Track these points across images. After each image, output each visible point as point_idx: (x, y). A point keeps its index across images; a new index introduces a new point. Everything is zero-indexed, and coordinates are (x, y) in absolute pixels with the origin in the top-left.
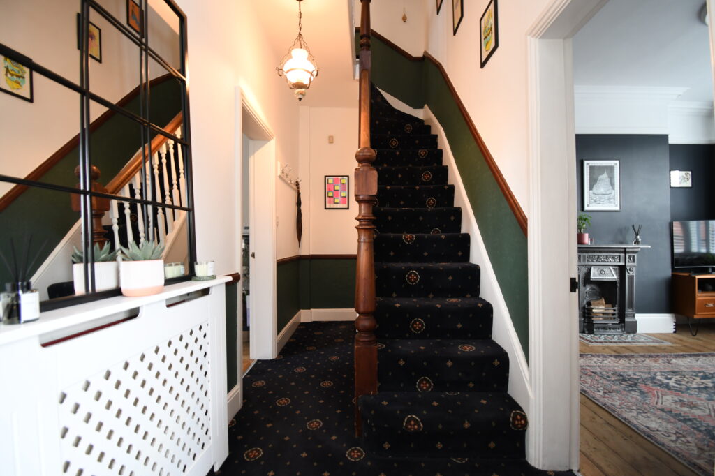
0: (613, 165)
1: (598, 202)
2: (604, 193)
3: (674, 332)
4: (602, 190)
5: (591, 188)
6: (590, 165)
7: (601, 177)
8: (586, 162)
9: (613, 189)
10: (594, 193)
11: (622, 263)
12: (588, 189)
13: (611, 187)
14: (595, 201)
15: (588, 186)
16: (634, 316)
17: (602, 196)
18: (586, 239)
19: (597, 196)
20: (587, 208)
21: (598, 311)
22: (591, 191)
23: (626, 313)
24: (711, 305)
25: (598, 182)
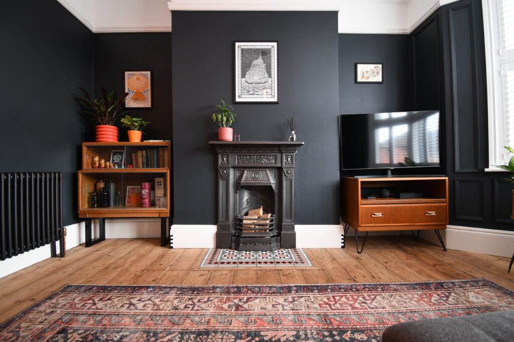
0: (270, 47)
1: (252, 92)
2: (259, 81)
3: (343, 247)
4: (256, 78)
5: (243, 76)
6: (243, 47)
7: (255, 62)
8: (237, 44)
9: (270, 76)
10: (246, 82)
11: (279, 165)
12: (240, 76)
13: (266, 75)
14: (248, 91)
15: (240, 73)
16: (293, 228)
17: (256, 85)
18: (228, 134)
19: (251, 86)
20: (238, 100)
21: (251, 222)
22: (243, 79)
23: (283, 224)
24: (379, 215)
25: (251, 68)
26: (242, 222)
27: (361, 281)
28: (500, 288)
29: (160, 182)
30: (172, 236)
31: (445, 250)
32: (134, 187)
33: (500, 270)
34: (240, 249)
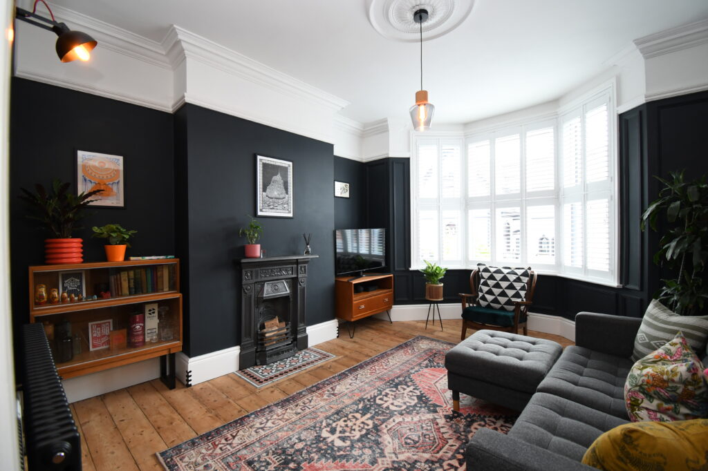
0: (287, 166)
1: (272, 207)
2: (278, 196)
3: (338, 337)
4: (275, 194)
5: (264, 190)
6: (264, 161)
7: (275, 178)
8: (259, 157)
9: (287, 193)
10: (267, 196)
11: (294, 275)
12: (262, 190)
13: (284, 192)
14: (269, 206)
15: (261, 187)
16: (305, 330)
17: (276, 200)
18: (258, 251)
19: (271, 200)
20: (260, 213)
21: (271, 334)
22: (264, 193)
23: (298, 329)
24: (363, 307)
25: (272, 183)
26: (264, 336)
27: (374, 355)
28: (428, 338)
29: (154, 309)
30: (190, 372)
31: (391, 323)
32: (102, 322)
33: (422, 328)
34: (268, 363)
